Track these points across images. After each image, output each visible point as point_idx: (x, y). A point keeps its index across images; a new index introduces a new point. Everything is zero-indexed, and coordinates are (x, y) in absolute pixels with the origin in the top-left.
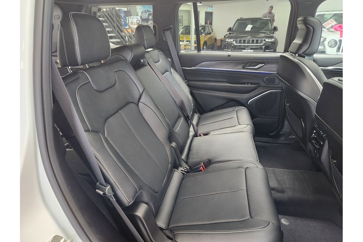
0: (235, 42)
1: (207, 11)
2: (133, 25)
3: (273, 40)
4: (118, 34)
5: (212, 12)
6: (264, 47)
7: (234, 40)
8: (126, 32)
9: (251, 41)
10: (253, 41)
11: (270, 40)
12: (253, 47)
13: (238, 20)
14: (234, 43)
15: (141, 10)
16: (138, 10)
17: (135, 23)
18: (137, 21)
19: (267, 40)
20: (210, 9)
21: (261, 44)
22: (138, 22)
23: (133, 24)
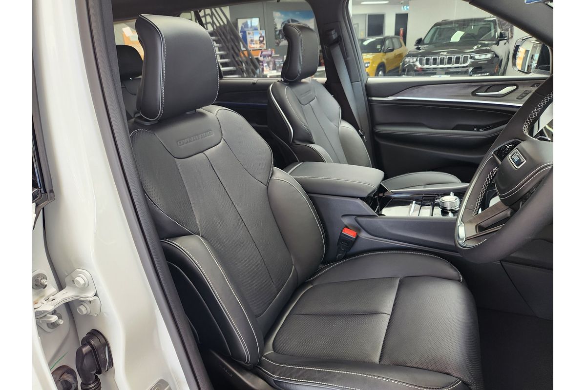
0: (418, 62)
1: (399, 12)
2: (254, 44)
3: (489, 56)
4: (233, 59)
5: (408, 14)
6: (471, 69)
7: (417, 60)
8: (242, 56)
9: (446, 60)
10: (450, 59)
11: (483, 57)
12: (451, 70)
13: (436, 25)
14: (418, 64)
15: (282, 21)
16: (276, 20)
17: (256, 41)
18: (260, 37)
19: (477, 57)
20: (406, 9)
21: (466, 65)
22: (261, 39)
23: (254, 42)
